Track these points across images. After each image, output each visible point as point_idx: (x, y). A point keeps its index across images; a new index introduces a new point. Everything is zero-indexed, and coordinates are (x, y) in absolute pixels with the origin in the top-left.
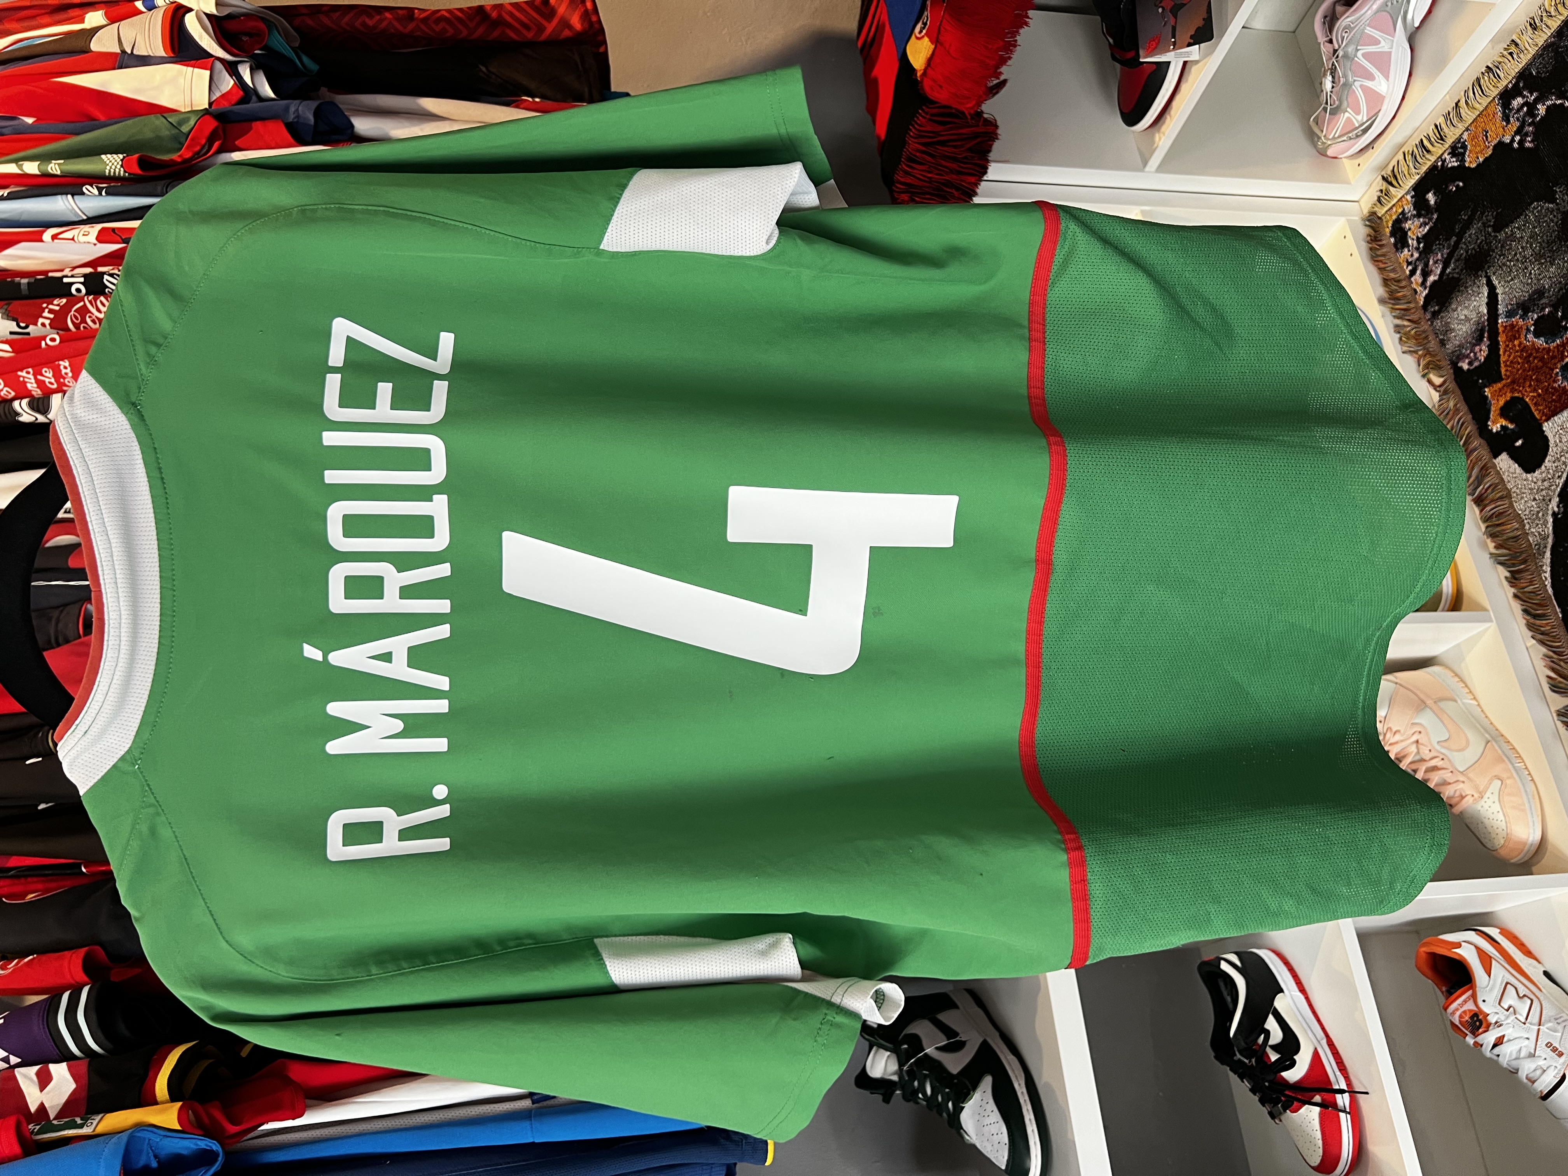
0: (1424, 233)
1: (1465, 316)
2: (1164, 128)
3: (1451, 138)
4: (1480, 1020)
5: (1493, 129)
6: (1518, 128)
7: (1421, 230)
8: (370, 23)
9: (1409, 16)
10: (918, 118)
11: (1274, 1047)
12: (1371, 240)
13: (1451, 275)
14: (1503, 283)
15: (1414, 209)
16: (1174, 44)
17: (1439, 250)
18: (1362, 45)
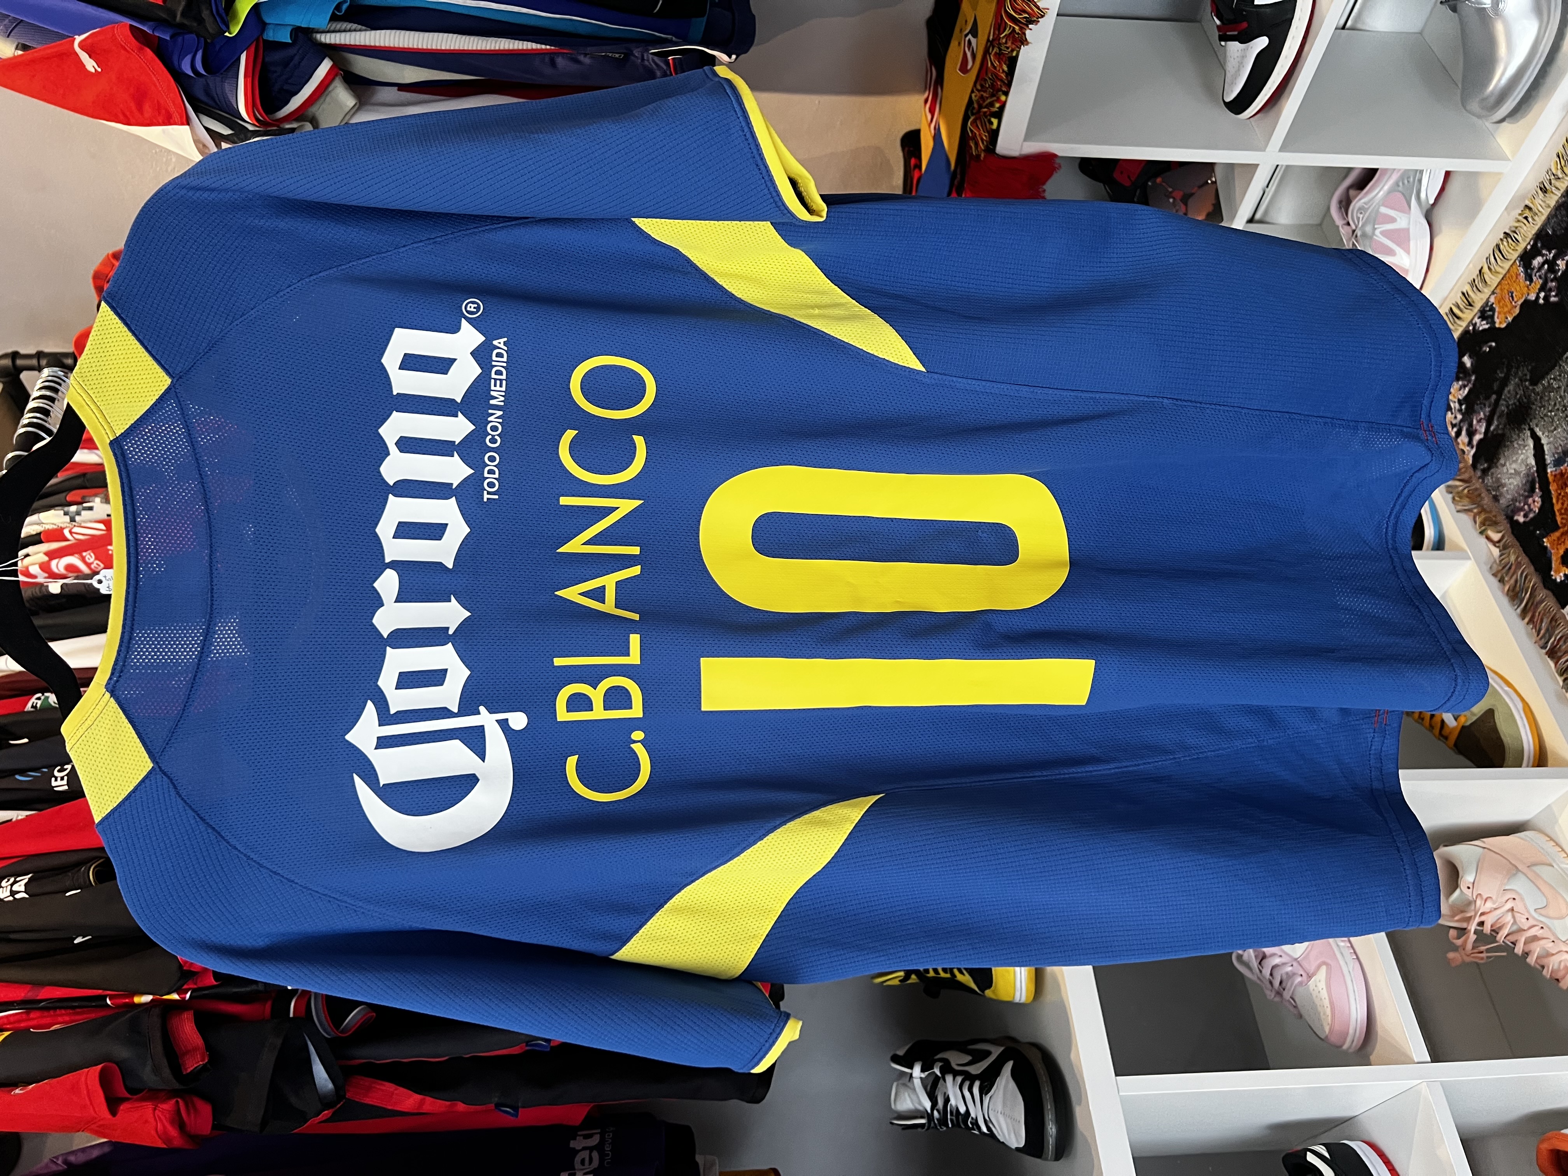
0: (1464, 395)
1: (1515, 470)
3: (1479, 302)
5: (1518, 289)
6: (1542, 285)
7: (1461, 392)
9: (1423, 195)
13: (1495, 433)
14: (1546, 434)
17: (1481, 408)
18: (1378, 224)
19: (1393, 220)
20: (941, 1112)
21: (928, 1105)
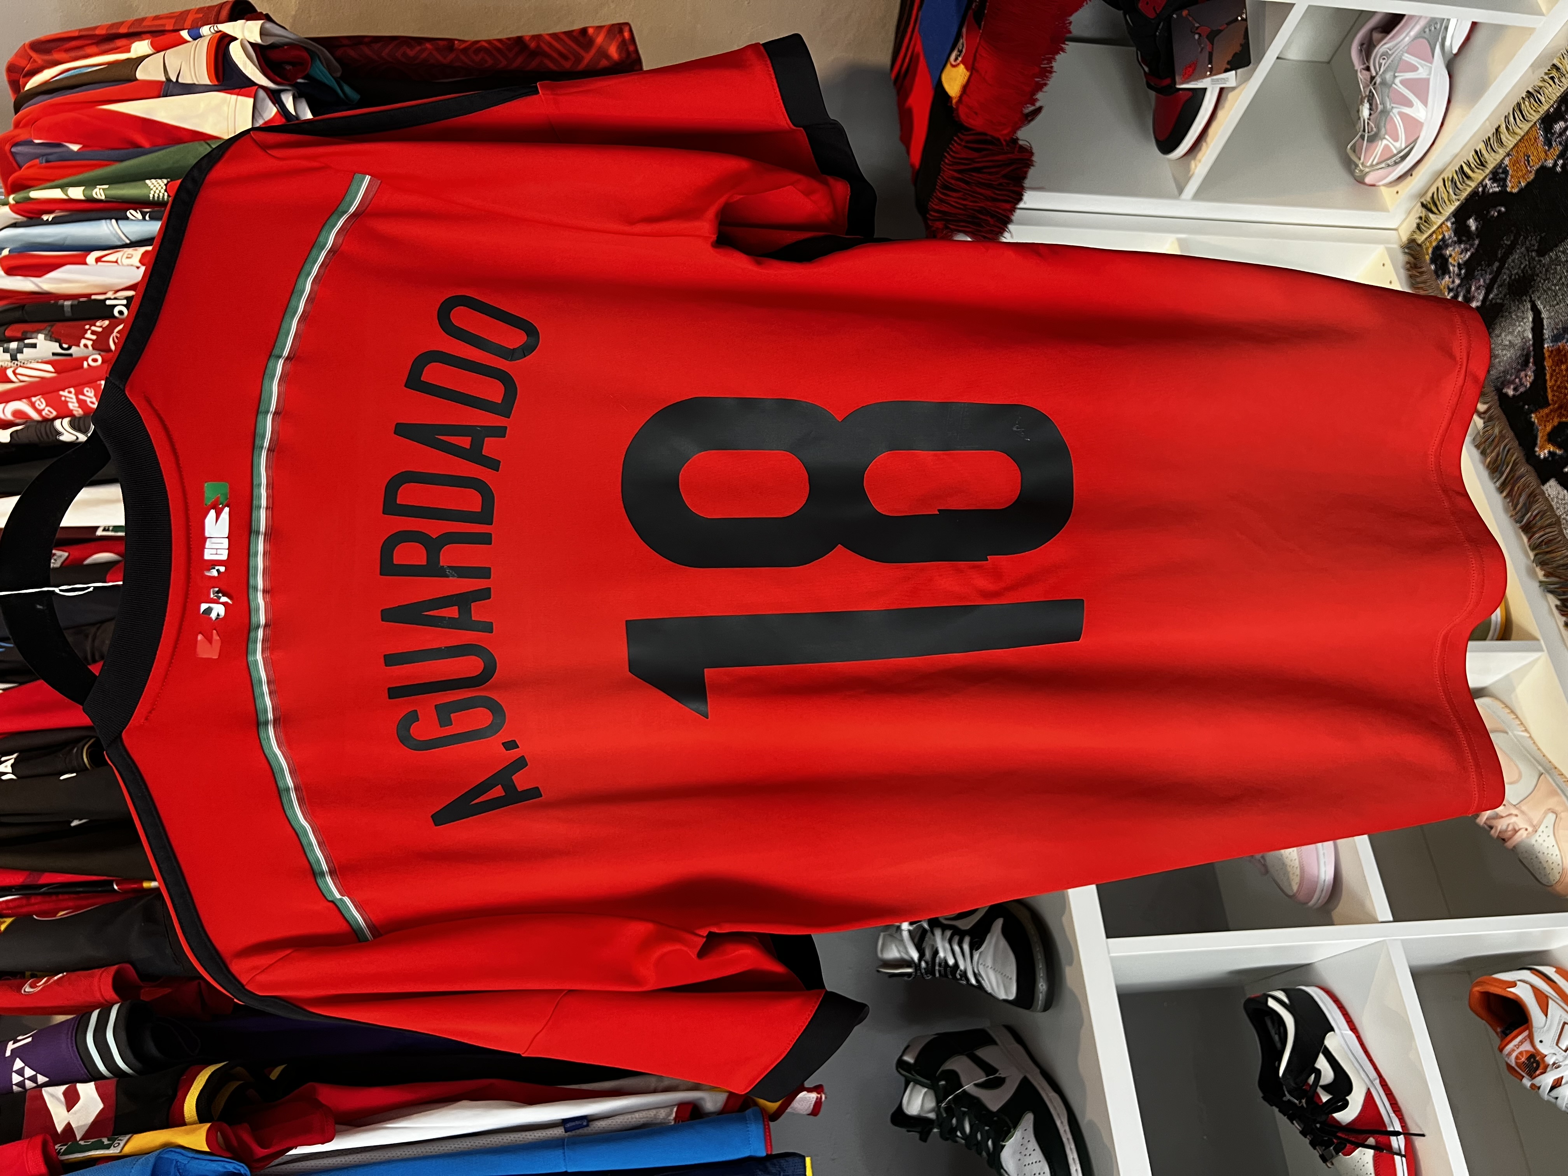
0: (1465, 259)
1: (1510, 341)
2: (1200, 155)
3: (1492, 163)
4: (1538, 1061)
5: (1535, 154)
6: (1561, 151)
7: (1462, 256)
8: (411, 53)
9: (1448, 43)
10: (953, 145)
11: (1326, 1088)
12: (1411, 267)
13: (1494, 301)
14: (1548, 308)
15: (1455, 235)
16: (1211, 70)
17: (1482, 275)
18: (1400, 72)
19: (1414, 69)
20: (930, 963)
21: (915, 955)
